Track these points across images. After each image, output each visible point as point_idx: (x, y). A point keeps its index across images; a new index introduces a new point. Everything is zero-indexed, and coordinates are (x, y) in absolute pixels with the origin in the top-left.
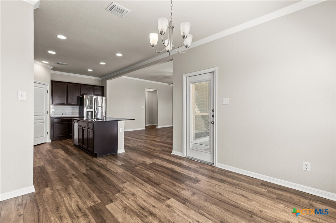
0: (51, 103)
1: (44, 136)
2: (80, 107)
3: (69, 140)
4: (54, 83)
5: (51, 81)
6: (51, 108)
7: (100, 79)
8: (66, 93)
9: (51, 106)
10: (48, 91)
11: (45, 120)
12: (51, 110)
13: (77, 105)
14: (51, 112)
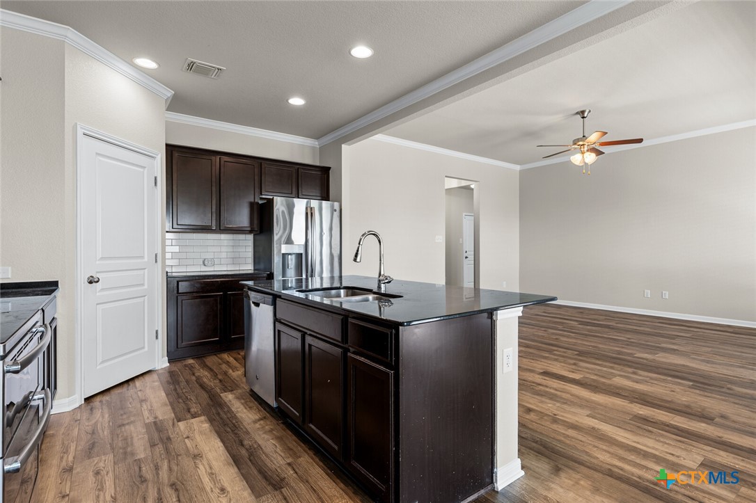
0: (168, 226)
1: (143, 348)
2: (258, 237)
3: (225, 356)
4: (176, 155)
5: (167, 146)
6: (168, 242)
7: (315, 143)
8: (214, 189)
9: (169, 236)
10: (156, 178)
11: (146, 287)
12: (168, 249)
13: (250, 232)
14: (168, 256)
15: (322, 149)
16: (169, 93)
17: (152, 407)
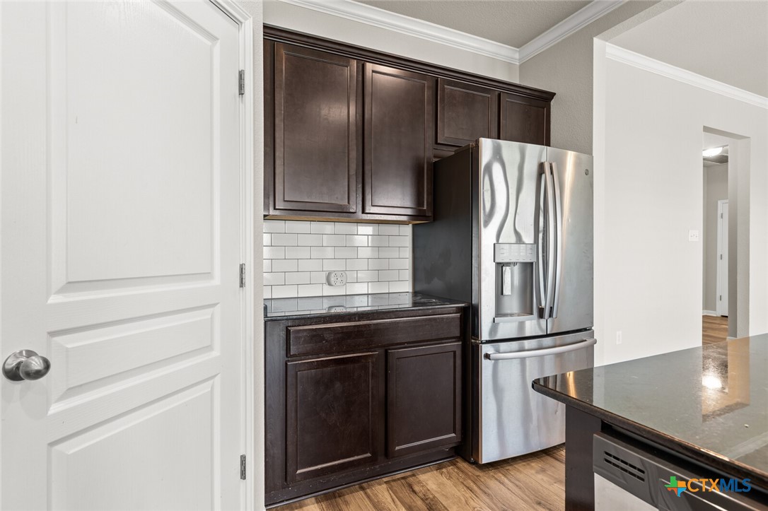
4: (282, 51)
5: (267, 28)
11: (216, 351)
15: (523, 67)
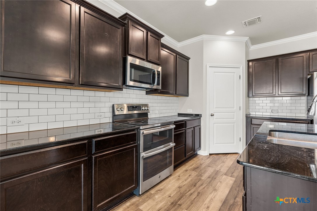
1: (234, 143)
4: (254, 63)
10: (240, 76)
11: (235, 119)
16: (247, 38)
17: (223, 165)
